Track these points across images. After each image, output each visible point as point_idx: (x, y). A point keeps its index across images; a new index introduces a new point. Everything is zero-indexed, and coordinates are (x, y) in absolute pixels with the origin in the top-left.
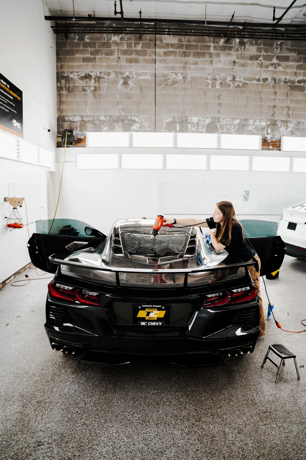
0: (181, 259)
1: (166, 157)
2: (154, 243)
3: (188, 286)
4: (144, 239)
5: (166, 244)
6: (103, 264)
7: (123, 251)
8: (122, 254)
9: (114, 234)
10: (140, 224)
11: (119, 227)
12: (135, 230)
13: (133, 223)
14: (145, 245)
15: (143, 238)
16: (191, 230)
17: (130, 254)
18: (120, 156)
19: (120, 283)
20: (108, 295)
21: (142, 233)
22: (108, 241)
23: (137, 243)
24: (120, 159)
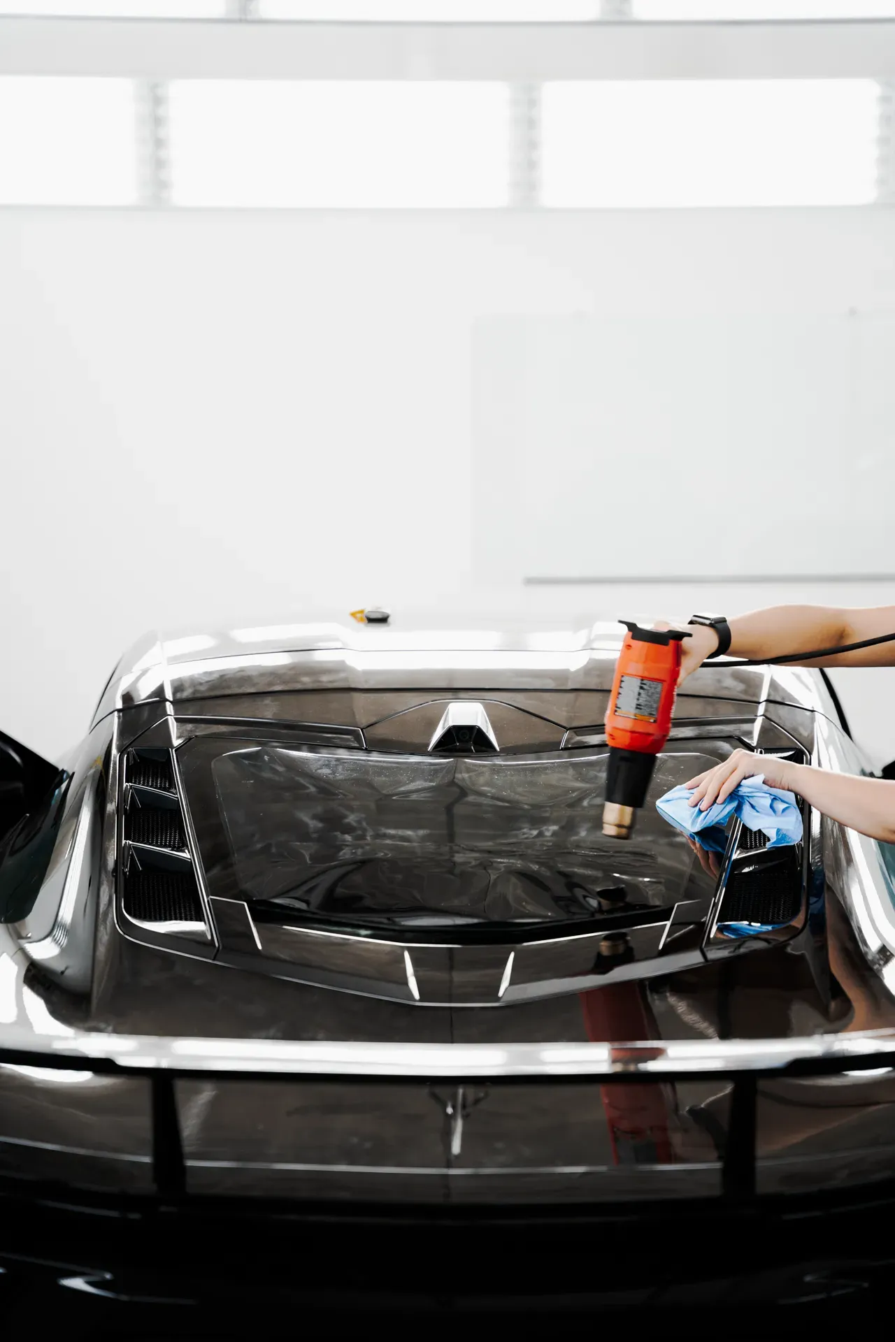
0: (692, 958)
1: (533, 103)
2: (450, 824)
3: (765, 1186)
4: (370, 785)
5: (555, 828)
6: (35, 1005)
7: (205, 898)
8: (199, 917)
9: (122, 751)
10: (340, 667)
11: (169, 695)
12: (291, 715)
13: (282, 660)
14: (378, 836)
15: (362, 779)
16: (761, 709)
17: (268, 914)
18: (158, 101)
19: (184, 1169)
20: (78, 1283)
21: (358, 738)
22: (77, 813)
23: (313, 824)
24: (158, 121)
